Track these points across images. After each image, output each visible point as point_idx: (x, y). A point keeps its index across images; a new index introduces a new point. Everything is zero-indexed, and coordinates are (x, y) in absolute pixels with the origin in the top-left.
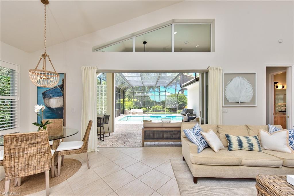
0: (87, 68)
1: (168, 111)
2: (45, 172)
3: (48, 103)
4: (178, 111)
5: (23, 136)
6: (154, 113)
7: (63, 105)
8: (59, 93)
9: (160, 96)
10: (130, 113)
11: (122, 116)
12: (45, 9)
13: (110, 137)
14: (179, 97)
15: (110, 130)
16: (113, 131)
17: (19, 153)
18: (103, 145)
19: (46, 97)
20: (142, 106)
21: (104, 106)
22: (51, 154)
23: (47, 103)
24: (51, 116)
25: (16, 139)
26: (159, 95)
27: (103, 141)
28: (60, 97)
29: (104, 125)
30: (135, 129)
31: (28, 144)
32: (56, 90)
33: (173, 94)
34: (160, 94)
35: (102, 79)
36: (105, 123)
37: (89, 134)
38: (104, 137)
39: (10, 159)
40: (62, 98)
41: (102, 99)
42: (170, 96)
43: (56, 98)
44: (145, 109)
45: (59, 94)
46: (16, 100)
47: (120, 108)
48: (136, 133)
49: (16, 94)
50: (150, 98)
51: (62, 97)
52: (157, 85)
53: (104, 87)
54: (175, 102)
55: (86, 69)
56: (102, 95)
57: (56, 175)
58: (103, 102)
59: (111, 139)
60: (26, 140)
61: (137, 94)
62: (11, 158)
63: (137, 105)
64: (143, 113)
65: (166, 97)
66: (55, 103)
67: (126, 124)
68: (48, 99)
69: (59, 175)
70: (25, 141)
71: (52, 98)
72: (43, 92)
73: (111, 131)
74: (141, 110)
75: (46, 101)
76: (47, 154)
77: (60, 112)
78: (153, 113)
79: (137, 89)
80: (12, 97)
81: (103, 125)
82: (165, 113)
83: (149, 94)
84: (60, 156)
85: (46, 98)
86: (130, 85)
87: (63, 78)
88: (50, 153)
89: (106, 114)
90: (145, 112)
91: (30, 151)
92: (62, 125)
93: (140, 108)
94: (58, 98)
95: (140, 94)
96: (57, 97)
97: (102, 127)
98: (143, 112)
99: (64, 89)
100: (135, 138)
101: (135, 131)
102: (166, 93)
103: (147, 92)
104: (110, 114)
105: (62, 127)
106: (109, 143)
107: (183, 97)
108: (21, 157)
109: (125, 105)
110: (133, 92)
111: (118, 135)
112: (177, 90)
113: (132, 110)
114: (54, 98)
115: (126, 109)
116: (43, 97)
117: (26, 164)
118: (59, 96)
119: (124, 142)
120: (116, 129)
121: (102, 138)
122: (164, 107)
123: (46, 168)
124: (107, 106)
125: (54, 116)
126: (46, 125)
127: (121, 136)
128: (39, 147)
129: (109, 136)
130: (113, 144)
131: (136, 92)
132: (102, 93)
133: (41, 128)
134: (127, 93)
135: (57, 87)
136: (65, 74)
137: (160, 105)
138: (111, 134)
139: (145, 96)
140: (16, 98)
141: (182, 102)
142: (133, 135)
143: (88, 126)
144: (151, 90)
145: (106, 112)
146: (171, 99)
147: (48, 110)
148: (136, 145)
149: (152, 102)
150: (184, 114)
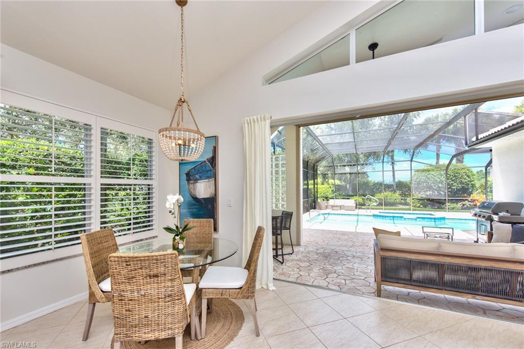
0: (254, 120)
1: (418, 205)
2: (175, 337)
3: (194, 189)
4: (449, 205)
5: (137, 261)
6: (382, 209)
7: (214, 192)
8: (209, 172)
9: (394, 172)
10: (327, 207)
11: (313, 213)
12: (182, 14)
13: (293, 256)
14: (450, 172)
15: (294, 241)
16: (298, 244)
17: (132, 291)
18: (283, 274)
19: (191, 180)
20: (350, 193)
21: (281, 195)
22: (185, 300)
23: (192, 190)
24: (197, 212)
25: (127, 265)
26: (392, 170)
27: (282, 263)
28: (210, 180)
29: (283, 231)
30: (345, 243)
31: (146, 277)
32: (204, 168)
33: (431, 165)
34: (393, 168)
35: (277, 145)
36: (285, 227)
37: (258, 258)
38: (283, 255)
39: (120, 302)
40: (212, 181)
41: (278, 180)
42: (423, 171)
43: (205, 181)
44: (360, 200)
45: (208, 174)
46: (153, 186)
47: (308, 198)
48: (349, 253)
49: (154, 177)
50: (368, 177)
51: (213, 179)
52: (390, 149)
53: (280, 157)
54: (440, 185)
55: (251, 122)
56: (278, 174)
57: (199, 337)
58: (279, 187)
59: (296, 260)
60: (141, 269)
61: (339, 170)
62: (122, 300)
63: (340, 192)
64: (356, 208)
65: (413, 172)
66: (202, 189)
67: (323, 230)
68: (194, 183)
69: (203, 337)
70: (140, 271)
71: (199, 181)
72: (186, 172)
73: (296, 244)
74: (351, 202)
75: (191, 186)
76: (178, 299)
77: (210, 206)
78: (379, 209)
79: (340, 159)
80: (149, 181)
81: (281, 232)
82: (410, 210)
83: (367, 169)
84: (205, 299)
85: (191, 182)
86: (328, 152)
87: (215, 145)
88: (183, 299)
89: (285, 210)
90: (360, 206)
91: (149, 291)
92: (213, 230)
93: (348, 197)
94: (207, 180)
95: (347, 169)
96: (205, 179)
97: (279, 237)
98: (355, 205)
99: (215, 164)
100: (350, 265)
101: (346, 249)
102: (412, 162)
103: (363, 165)
104: (293, 209)
105: (211, 234)
106: (293, 270)
107: (464, 171)
108: (134, 300)
109: (317, 192)
110: (332, 167)
111: (309, 252)
112: (441, 155)
113: (331, 202)
114: (202, 181)
115: (319, 200)
116: (187, 180)
117: (143, 316)
118: (208, 178)
119: (327, 273)
120: (304, 239)
121: (279, 257)
122: (404, 195)
123: (177, 331)
124: (287, 194)
125: (201, 213)
126: (185, 232)
127: (316, 256)
128: (163, 284)
129: (291, 254)
130: (301, 273)
131: (338, 165)
132: (277, 169)
133: (176, 238)
134: (321, 169)
135: (205, 161)
136: (218, 137)
137: (395, 192)
138: (296, 249)
139: (359, 173)
140: (154, 183)
141: (461, 183)
142: (343, 257)
143: (256, 239)
144: (371, 160)
145: (285, 206)
146: (427, 178)
147: (194, 202)
148: (358, 288)
149: (374, 185)
150: (484, 217)
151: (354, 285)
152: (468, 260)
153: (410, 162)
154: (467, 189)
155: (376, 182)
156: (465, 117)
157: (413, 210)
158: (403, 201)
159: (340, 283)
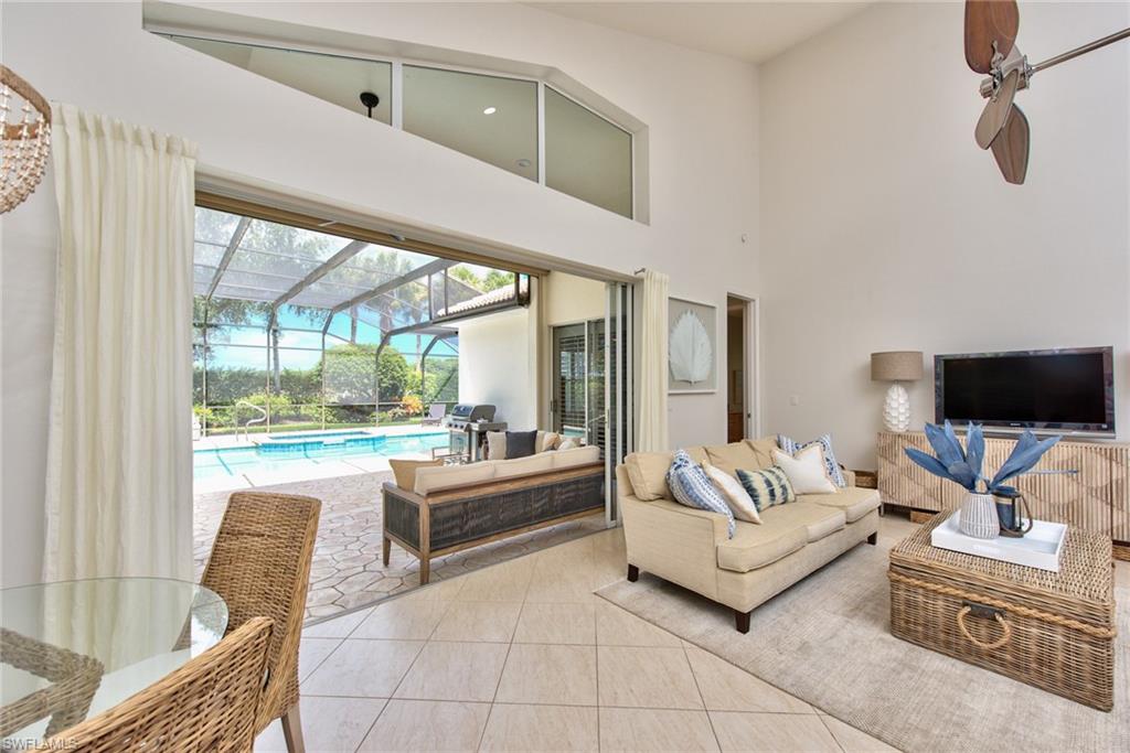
4: (378, 415)
9: (277, 351)
34: (275, 342)
42: (342, 353)
54: (366, 381)
82: (319, 428)
90: (208, 427)
107: (396, 359)
122: (295, 399)
137: (278, 393)
141: (393, 378)
146: (346, 367)
148: (370, 588)
149: (231, 377)
150: (462, 427)
151: (357, 588)
152: (475, 491)
153: (321, 334)
154: (397, 388)
155: (236, 370)
156: (430, 276)
157: (326, 428)
158: (293, 413)
159: (329, 597)
